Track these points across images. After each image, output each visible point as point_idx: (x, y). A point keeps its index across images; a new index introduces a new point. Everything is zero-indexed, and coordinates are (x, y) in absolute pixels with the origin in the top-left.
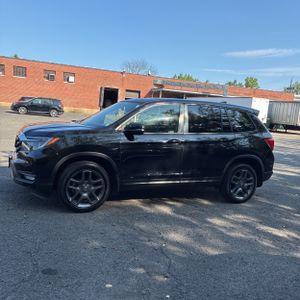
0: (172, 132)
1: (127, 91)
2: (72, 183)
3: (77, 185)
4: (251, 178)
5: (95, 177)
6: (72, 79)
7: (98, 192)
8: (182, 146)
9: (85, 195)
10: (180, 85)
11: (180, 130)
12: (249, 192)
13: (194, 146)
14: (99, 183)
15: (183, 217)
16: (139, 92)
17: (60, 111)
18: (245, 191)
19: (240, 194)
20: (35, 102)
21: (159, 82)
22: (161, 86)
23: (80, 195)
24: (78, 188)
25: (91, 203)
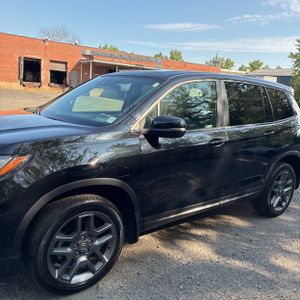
0: (209, 126)
1: (51, 61)
4: (291, 181)
5: (99, 222)
9: (83, 259)
10: (111, 56)
11: (219, 124)
12: (287, 199)
16: (66, 63)
19: (279, 204)
21: (88, 53)
22: (91, 57)
24: (69, 250)
25: (93, 272)
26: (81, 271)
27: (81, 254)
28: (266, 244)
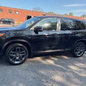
0: (54, 30)
1: (34, 16)
2: (11, 53)
3: (14, 54)
4: (83, 48)
5: (21, 50)
6: (17, 13)
7: (23, 56)
8: (58, 36)
11: (57, 29)
12: (82, 53)
13: (63, 36)
14: (24, 53)
15: (59, 66)
17: (13, 23)
18: (81, 53)
19: (79, 54)
20: (5, 20)
21: (44, 14)
22: (45, 15)
23: (15, 58)
24: (14, 55)
25: (20, 61)
26: (17, 61)
27: (17, 57)
28: (70, 63)
